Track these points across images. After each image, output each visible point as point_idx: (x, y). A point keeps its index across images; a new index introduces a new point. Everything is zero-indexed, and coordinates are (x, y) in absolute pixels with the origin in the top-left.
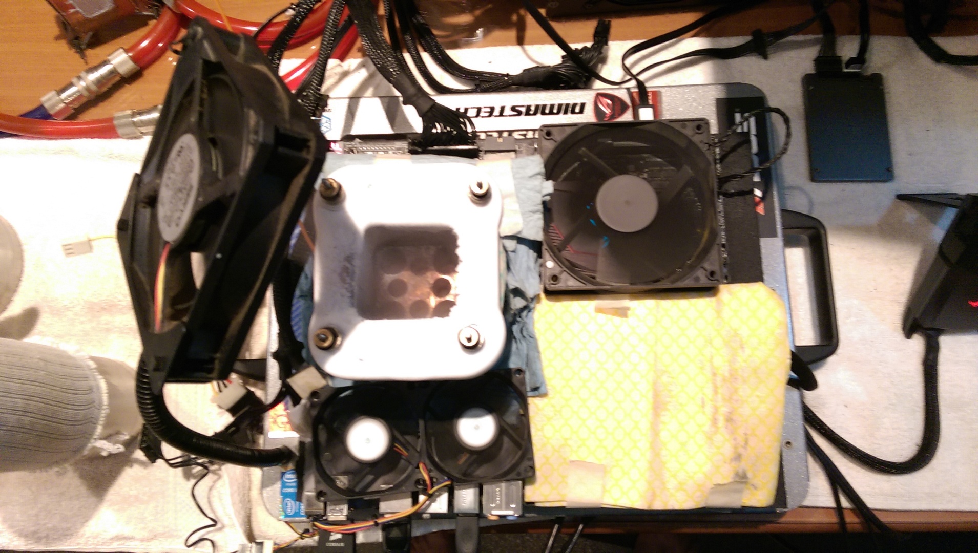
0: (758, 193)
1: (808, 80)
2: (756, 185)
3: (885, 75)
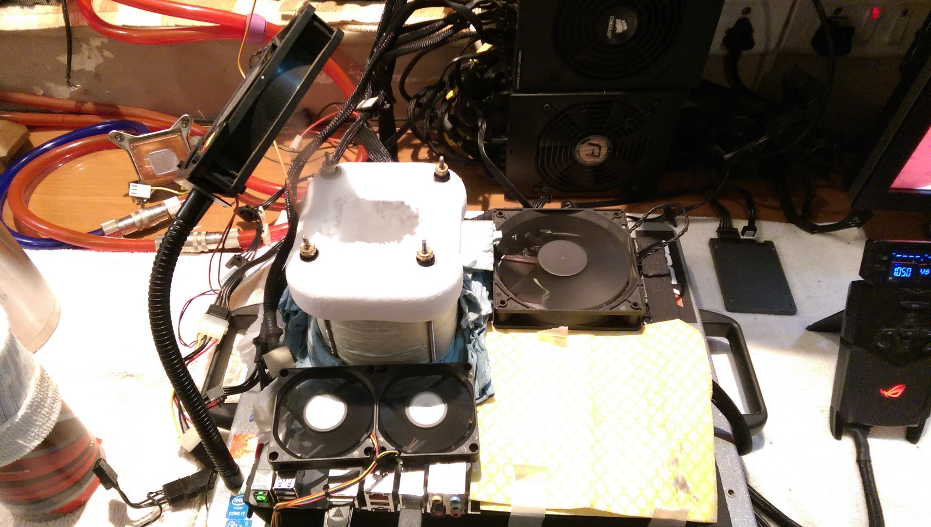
0: (677, 292)
1: (712, 242)
2: (674, 286)
3: (775, 243)
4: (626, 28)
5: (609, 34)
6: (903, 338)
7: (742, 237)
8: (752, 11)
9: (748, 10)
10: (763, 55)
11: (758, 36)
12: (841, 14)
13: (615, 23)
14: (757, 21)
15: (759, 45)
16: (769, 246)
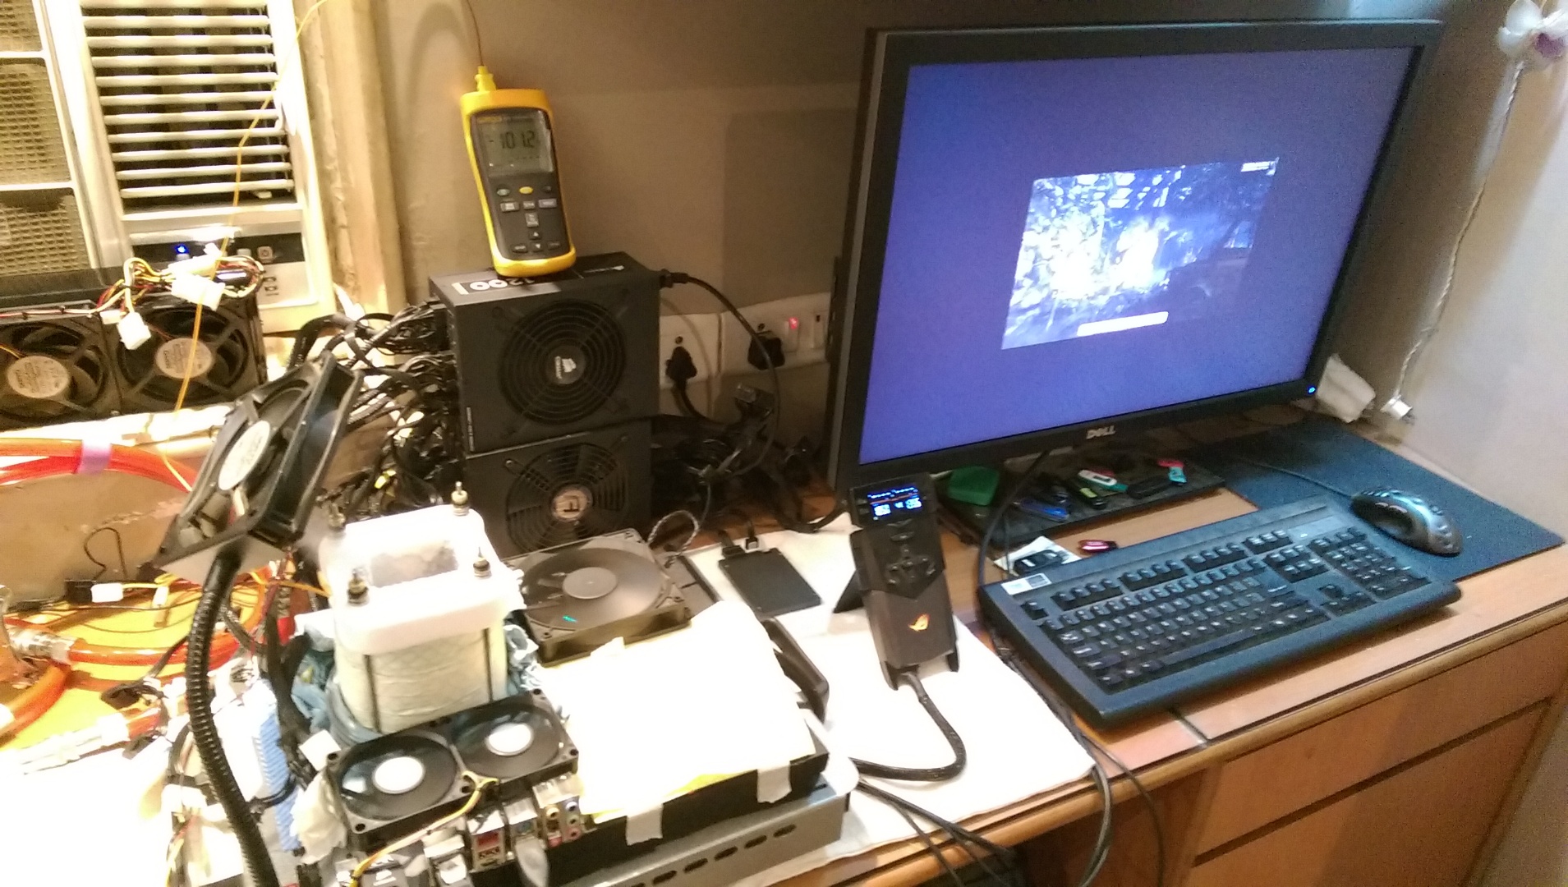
1: (722, 563)
3: (780, 549)
4: (574, 366)
5: (559, 375)
6: (907, 568)
7: (748, 551)
8: (684, 340)
9: (680, 340)
10: (708, 381)
11: (698, 362)
12: (764, 330)
13: (562, 363)
14: (691, 347)
15: (702, 373)
16: (774, 552)
